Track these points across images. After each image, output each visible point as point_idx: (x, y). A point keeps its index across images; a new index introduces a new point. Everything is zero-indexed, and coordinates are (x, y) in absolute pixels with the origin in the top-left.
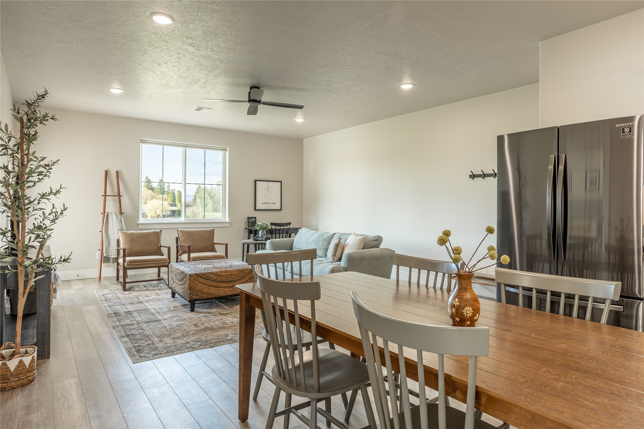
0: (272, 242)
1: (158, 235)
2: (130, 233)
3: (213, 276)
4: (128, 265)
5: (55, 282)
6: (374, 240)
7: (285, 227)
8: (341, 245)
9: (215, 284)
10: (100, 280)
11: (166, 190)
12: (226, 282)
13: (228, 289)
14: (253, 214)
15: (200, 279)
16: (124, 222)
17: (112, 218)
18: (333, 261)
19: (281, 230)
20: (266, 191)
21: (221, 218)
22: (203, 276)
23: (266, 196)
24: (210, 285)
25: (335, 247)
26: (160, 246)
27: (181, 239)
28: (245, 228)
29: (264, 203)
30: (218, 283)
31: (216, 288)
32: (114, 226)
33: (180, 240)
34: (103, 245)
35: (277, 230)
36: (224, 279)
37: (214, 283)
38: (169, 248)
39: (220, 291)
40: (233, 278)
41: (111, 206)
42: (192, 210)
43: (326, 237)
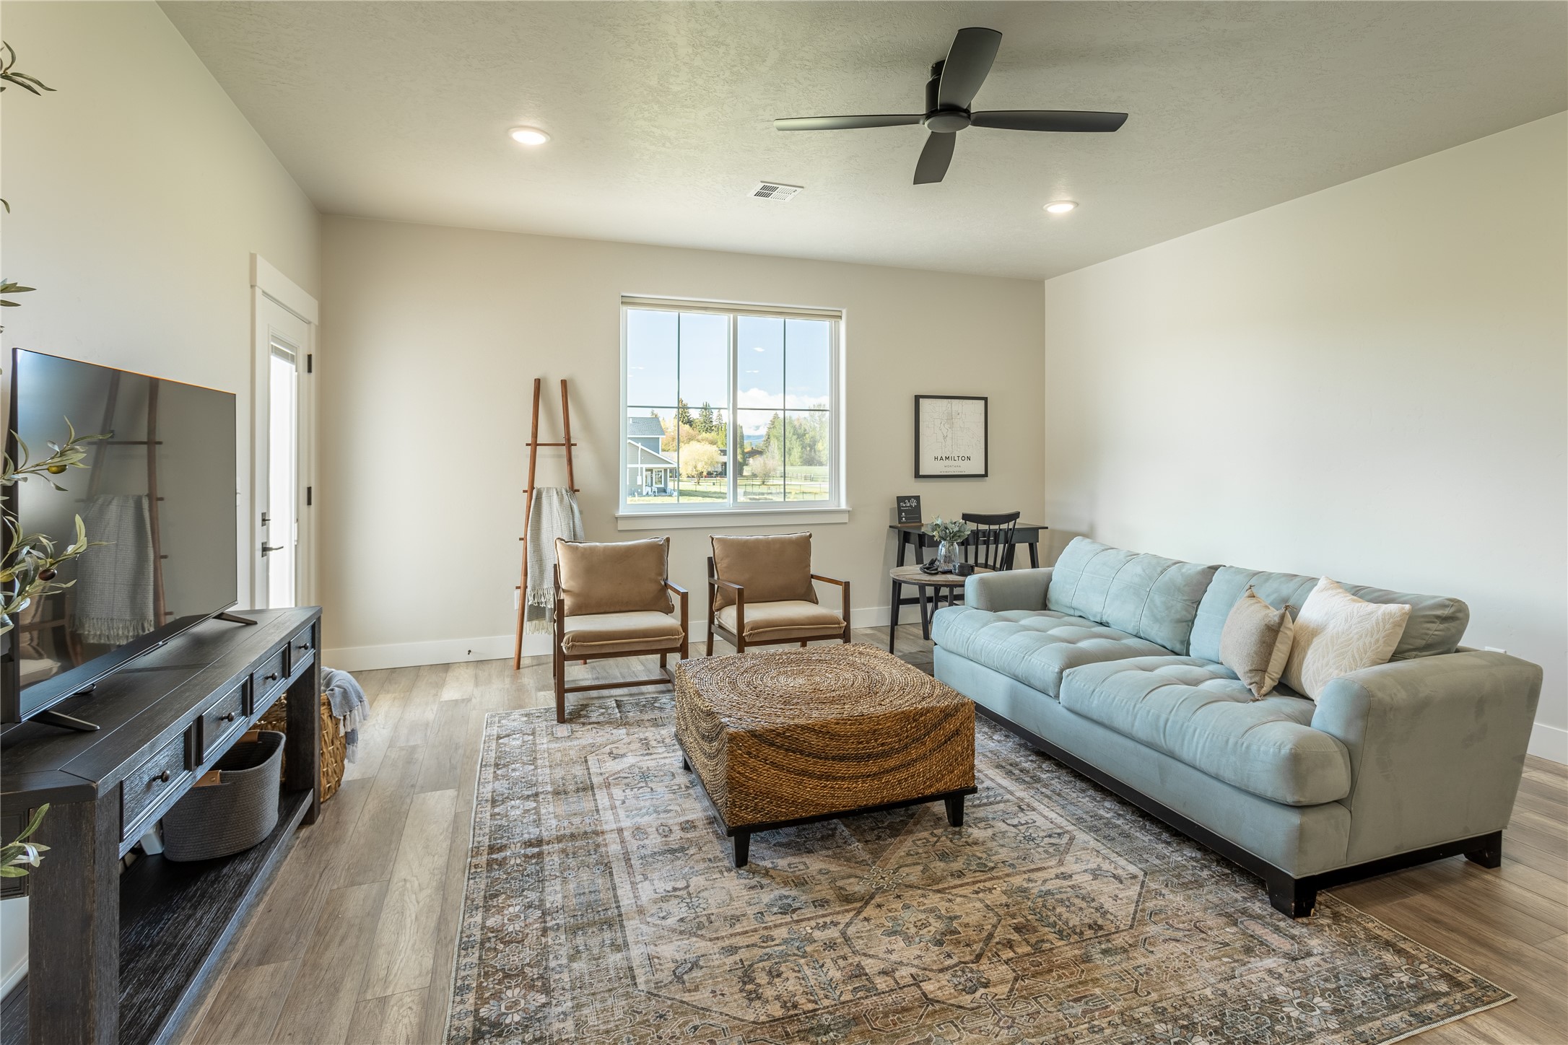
0: (983, 582)
1: (659, 552)
2: (585, 549)
3: (814, 740)
4: (569, 648)
5: (345, 717)
6: (1438, 617)
7: (1004, 526)
8: (1288, 632)
9: (819, 768)
10: (518, 668)
11: (714, 423)
12: (858, 758)
13: (864, 782)
14: (911, 487)
15: (767, 751)
16: (581, 512)
17: (550, 504)
18: (1259, 691)
19: (992, 534)
20: (947, 426)
21: (827, 497)
22: (778, 740)
23: (945, 437)
24: (804, 773)
25: (1263, 636)
26: (663, 583)
27: (721, 565)
28: (890, 527)
29: (942, 459)
30: (829, 763)
31: (824, 782)
32: (555, 526)
33: (718, 566)
34: (526, 574)
35: (980, 535)
36: (850, 748)
37: (815, 763)
38: (684, 597)
39: (838, 793)
40: (883, 745)
41: (550, 474)
42: (762, 462)
43: (1179, 580)
